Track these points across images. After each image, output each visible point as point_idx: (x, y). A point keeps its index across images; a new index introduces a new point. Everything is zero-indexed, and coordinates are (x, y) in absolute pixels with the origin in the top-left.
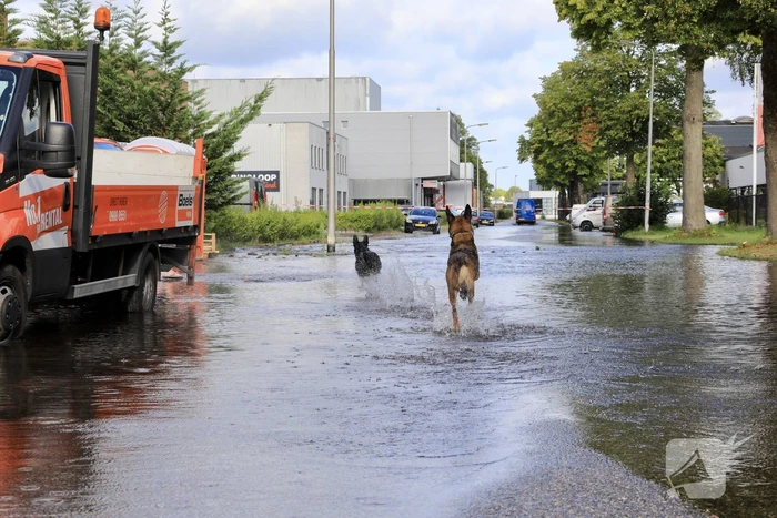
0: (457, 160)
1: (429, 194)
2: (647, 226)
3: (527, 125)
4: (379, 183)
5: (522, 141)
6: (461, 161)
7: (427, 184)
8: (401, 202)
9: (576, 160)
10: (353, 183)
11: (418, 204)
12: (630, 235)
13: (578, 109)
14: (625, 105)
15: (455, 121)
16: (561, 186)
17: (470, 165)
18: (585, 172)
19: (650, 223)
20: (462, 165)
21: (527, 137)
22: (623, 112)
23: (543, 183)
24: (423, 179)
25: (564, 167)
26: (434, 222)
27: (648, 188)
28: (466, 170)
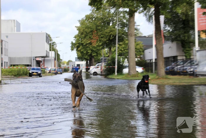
0: (48, 50)
1: (38, 63)
2: (116, 73)
3: (74, 37)
4: (20, 59)
5: (72, 43)
6: (50, 50)
7: (38, 59)
8: (28, 65)
9: (92, 50)
10: (10, 59)
11: (34, 66)
12: (110, 76)
13: (92, 31)
14: (108, 30)
15: (47, 36)
16: (87, 60)
17: (53, 52)
18: (95, 54)
19: (118, 72)
20: (50, 52)
21: (74, 42)
22: (106, 33)
23: (80, 58)
24: (36, 57)
25: (87, 53)
26: (40, 73)
27: (116, 60)
28: (52, 54)
